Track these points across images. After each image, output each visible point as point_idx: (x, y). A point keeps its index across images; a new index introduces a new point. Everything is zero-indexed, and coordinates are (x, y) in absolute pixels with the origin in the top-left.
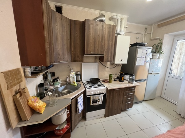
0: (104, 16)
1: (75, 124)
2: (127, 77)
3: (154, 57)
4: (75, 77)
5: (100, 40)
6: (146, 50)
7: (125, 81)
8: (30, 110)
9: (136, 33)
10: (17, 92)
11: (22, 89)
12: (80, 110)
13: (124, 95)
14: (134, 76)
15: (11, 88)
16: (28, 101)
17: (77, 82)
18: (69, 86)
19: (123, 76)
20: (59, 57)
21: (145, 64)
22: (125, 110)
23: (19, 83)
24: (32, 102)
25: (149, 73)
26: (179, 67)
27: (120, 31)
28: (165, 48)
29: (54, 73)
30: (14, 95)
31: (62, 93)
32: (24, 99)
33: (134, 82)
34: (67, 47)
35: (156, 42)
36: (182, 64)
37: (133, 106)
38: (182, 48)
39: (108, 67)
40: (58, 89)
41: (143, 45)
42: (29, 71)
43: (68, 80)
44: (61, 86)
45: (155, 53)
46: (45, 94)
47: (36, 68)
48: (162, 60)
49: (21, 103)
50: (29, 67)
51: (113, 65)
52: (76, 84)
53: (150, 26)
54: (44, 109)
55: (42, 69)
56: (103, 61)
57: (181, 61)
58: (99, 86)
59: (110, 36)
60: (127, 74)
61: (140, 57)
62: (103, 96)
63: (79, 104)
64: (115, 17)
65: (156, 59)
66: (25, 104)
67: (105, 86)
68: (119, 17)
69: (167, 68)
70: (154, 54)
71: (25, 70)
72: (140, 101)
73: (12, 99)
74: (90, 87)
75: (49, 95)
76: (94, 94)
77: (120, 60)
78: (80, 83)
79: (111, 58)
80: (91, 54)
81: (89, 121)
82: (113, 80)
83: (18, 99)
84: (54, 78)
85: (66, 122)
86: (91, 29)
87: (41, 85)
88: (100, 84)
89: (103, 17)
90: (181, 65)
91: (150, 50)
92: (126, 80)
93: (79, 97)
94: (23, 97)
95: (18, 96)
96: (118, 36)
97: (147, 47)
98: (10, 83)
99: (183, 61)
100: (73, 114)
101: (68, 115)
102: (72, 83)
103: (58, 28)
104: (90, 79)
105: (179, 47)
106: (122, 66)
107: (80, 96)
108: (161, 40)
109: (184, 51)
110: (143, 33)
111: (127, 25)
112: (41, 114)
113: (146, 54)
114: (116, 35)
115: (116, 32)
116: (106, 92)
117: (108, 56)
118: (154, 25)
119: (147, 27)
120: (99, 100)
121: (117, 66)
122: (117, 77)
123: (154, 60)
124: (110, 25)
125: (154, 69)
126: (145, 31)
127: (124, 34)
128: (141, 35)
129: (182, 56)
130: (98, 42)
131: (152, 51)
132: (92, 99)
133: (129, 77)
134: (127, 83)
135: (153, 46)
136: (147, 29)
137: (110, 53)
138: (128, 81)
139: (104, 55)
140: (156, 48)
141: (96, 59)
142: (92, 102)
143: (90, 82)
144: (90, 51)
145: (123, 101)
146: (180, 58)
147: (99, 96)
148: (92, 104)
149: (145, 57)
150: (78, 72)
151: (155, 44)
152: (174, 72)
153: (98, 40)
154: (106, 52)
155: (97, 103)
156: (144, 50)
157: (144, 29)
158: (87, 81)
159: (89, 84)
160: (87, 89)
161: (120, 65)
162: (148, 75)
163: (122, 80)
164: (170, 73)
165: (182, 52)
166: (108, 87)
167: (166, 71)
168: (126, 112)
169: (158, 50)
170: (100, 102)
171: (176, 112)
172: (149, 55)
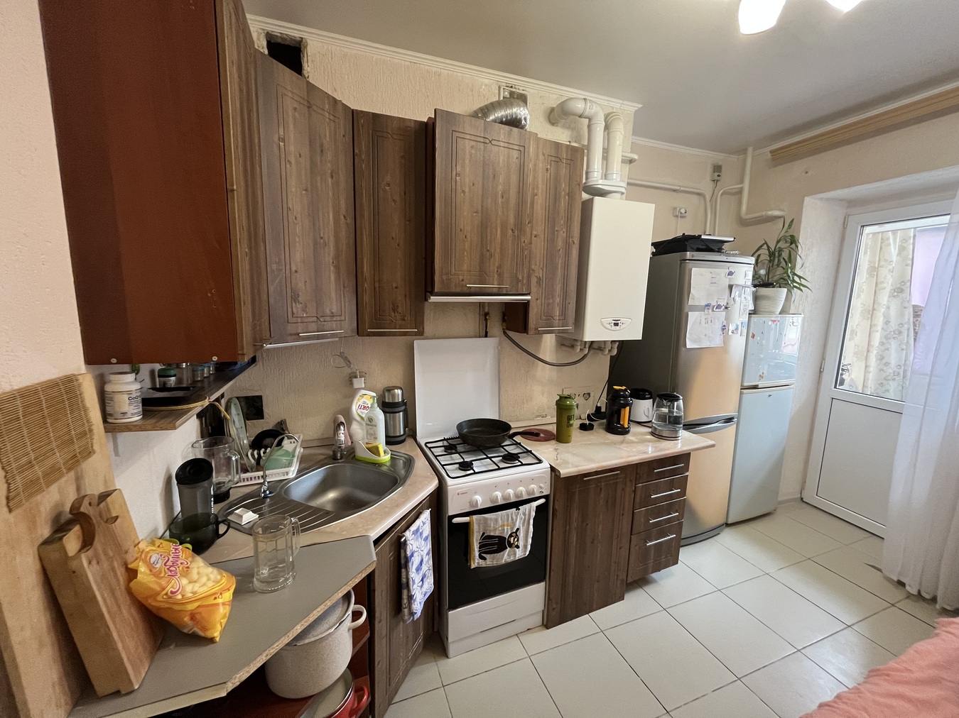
0: (523, 99)
1: (393, 685)
2: (644, 408)
3: (764, 304)
4: (380, 416)
5: (511, 220)
6: (731, 274)
7: (635, 429)
8: (141, 625)
9: (674, 191)
10: (67, 516)
11: (95, 501)
12: (418, 600)
13: (638, 500)
14: (681, 401)
15: (30, 496)
16: (132, 573)
17: (388, 443)
18: (347, 470)
19: (624, 406)
20: (297, 308)
21: (726, 340)
22: (641, 581)
23: (74, 462)
24: (157, 575)
25: (746, 384)
26: (874, 353)
27: (605, 176)
29: (260, 398)
30: (46, 542)
31: (317, 510)
32: (110, 560)
33: (683, 434)
34: (337, 257)
35: (772, 234)
36: (886, 338)
37: (684, 554)
38: (882, 263)
39: (548, 359)
40: (287, 491)
41: (713, 247)
42: (129, 392)
43: (342, 437)
44: (301, 472)
45: (767, 285)
46: (217, 523)
47: (163, 374)
48: (798, 320)
49: (90, 588)
50: (126, 367)
51: (573, 346)
52: (385, 458)
53: (734, 158)
54: (228, 608)
55: (195, 382)
56: (524, 329)
57: (880, 321)
58: (510, 458)
59: (556, 199)
60: (645, 391)
61: (704, 303)
62: (533, 514)
63: (415, 567)
64: (579, 106)
65: (773, 313)
66: (113, 592)
67: (540, 461)
68: (595, 109)
69: (823, 358)
70: (765, 291)
71: (108, 388)
72: (708, 527)
73: (38, 566)
74: (465, 466)
75: (239, 528)
76: (489, 505)
77: (610, 320)
78: (407, 448)
79: (564, 313)
80: (465, 290)
81: (459, 660)
82: (576, 423)
83: (74, 565)
84: (260, 426)
85: (350, 677)
86: (464, 160)
87: (193, 473)
88: (513, 450)
89: (520, 106)
90: (882, 344)
91: (744, 272)
92: (640, 423)
93: (413, 528)
94: (100, 551)
95: (72, 542)
96: (597, 200)
97: (734, 255)
98: (21, 469)
99: (887, 323)
100: (381, 627)
101: (356, 633)
102: (362, 453)
103: (292, 148)
104: (460, 426)
105: (867, 258)
106: (615, 352)
107: (418, 522)
108: (790, 226)
109: (889, 276)
110: (706, 187)
111: (634, 148)
112: (212, 640)
113: (727, 291)
114: (585, 196)
115: (584, 181)
116: (546, 492)
117: (551, 301)
118: (754, 150)
119: (720, 163)
120: (512, 538)
121: (592, 352)
122: (593, 412)
123: (764, 319)
124: (557, 145)
125: (766, 367)
126: (715, 181)
127: (623, 190)
128: (695, 199)
129: (884, 299)
130: (502, 231)
131: (753, 277)
132: (479, 532)
133: (657, 410)
134: (650, 437)
135: (758, 250)
136: (723, 171)
137: (558, 288)
138: (650, 430)
139: (528, 297)
140: (770, 261)
141: (486, 320)
142: (480, 548)
143: (459, 441)
144: (461, 278)
145: (631, 534)
146: (874, 309)
147: (512, 514)
148: (477, 561)
149: (726, 308)
150: (395, 393)
151: (766, 243)
152: (853, 376)
153: (499, 221)
154: (539, 279)
155: (503, 555)
156: (721, 271)
157: (709, 170)
158: (444, 440)
159: (459, 453)
160: (449, 481)
161: (609, 346)
162: (741, 393)
163: (621, 423)
164: (839, 381)
165: (882, 282)
166: (559, 465)
167: (821, 372)
168: (650, 589)
169: (778, 273)
170: (518, 547)
171: (880, 570)
172: (743, 296)
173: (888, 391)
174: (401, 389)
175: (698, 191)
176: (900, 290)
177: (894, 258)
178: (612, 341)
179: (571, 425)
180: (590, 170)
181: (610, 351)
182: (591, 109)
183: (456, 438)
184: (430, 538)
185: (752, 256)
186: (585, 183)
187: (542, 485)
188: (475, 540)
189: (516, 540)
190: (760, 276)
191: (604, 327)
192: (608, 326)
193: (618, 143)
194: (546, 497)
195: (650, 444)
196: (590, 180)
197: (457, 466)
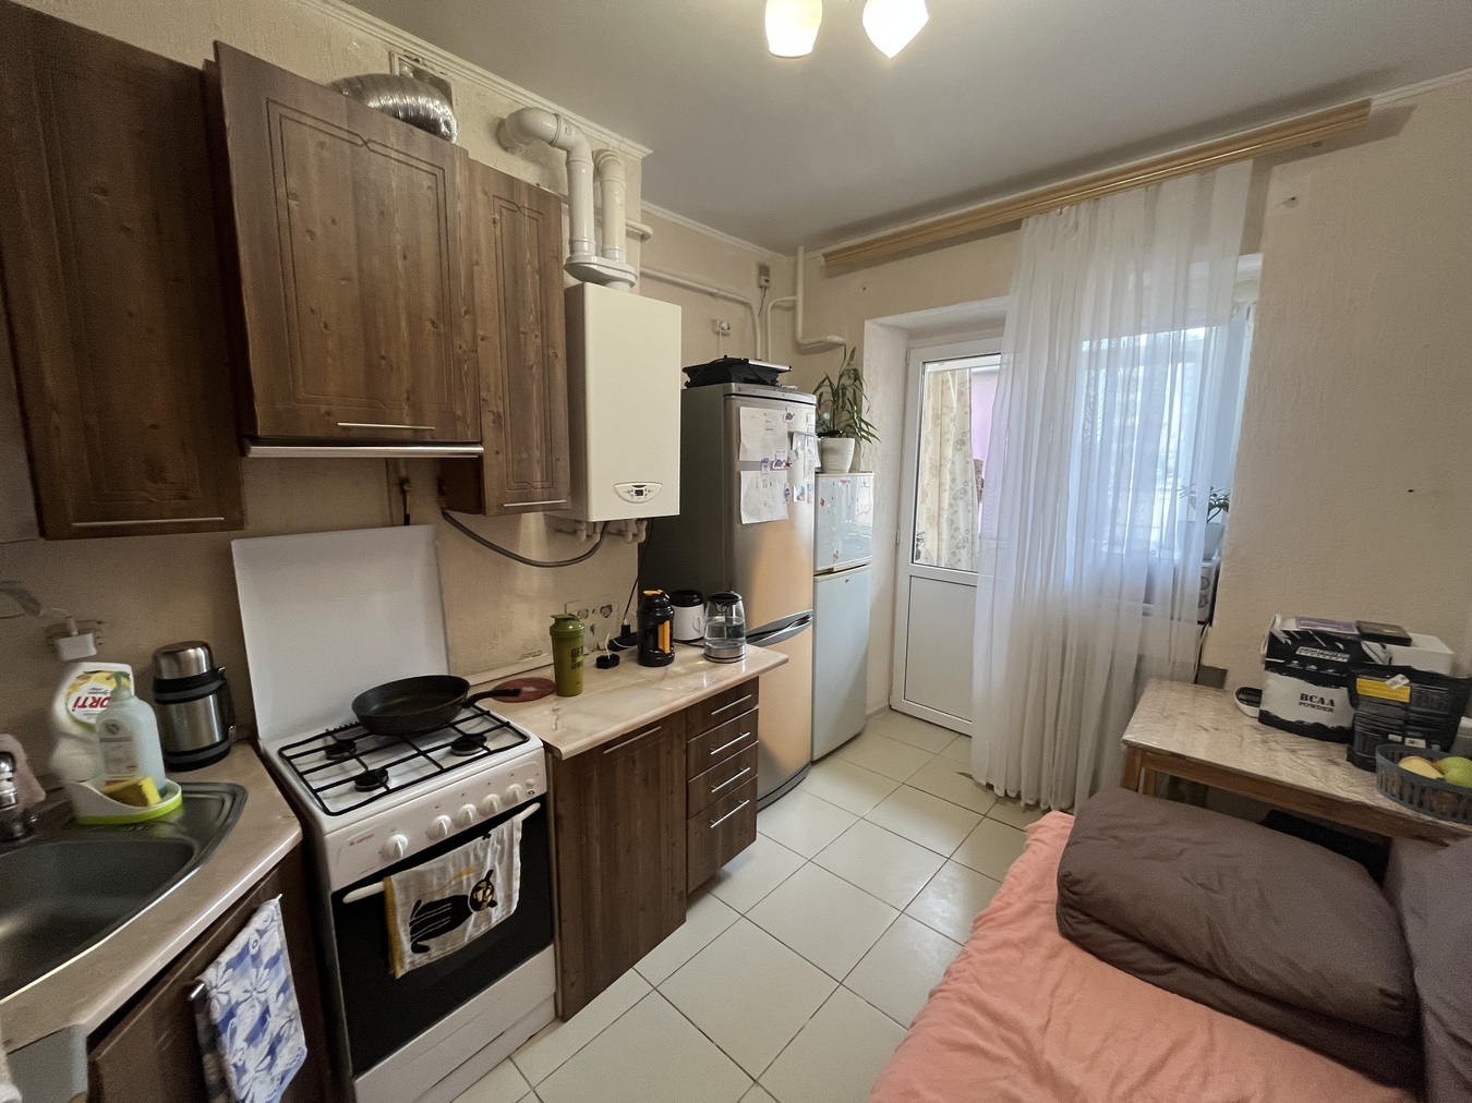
0: (443, 89)
2: (693, 619)
3: (831, 459)
6: (789, 417)
7: (683, 654)
13: (692, 763)
14: (740, 604)
17: (172, 769)
19: (662, 620)
21: (791, 509)
25: (819, 568)
26: (945, 515)
27: (602, 251)
28: (877, 404)
35: (833, 365)
36: (955, 499)
38: (945, 410)
39: (534, 557)
41: (766, 377)
45: (833, 434)
48: (869, 479)
51: (574, 532)
52: (166, 806)
57: (947, 478)
59: (517, 275)
60: (691, 593)
61: (759, 458)
62: (518, 835)
65: (842, 471)
67: (525, 739)
68: (576, 137)
70: (831, 442)
72: (790, 773)
76: (425, 847)
77: (629, 486)
79: (549, 477)
86: (303, 168)
88: (473, 727)
90: (951, 505)
91: (806, 416)
92: (688, 643)
93: (230, 953)
96: (591, 289)
97: (791, 391)
99: (953, 480)
102: (95, 808)
106: (643, 538)
107: (244, 937)
108: (852, 357)
109: (951, 426)
113: (787, 441)
114: (572, 281)
115: (567, 254)
116: (540, 791)
117: (525, 455)
118: (806, 251)
119: (767, 264)
120: (481, 892)
121: (607, 539)
122: (619, 635)
123: (832, 480)
124: (511, 182)
125: (840, 542)
126: (763, 288)
127: (632, 279)
128: (739, 308)
129: (949, 451)
130: (410, 322)
131: (817, 423)
132: (407, 903)
133: (709, 621)
134: (703, 662)
135: (819, 387)
136: (771, 274)
137: (536, 434)
138: (702, 651)
139: (480, 449)
140: (834, 402)
141: (403, 492)
142: (412, 933)
143: (361, 730)
144: (324, 408)
145: (687, 819)
146: (941, 465)
147: (475, 848)
148: (408, 960)
149: (788, 465)
150: (188, 656)
151: (827, 377)
152: (928, 547)
153: (402, 302)
154: (498, 418)
155: (465, 929)
156: (777, 413)
157: (754, 272)
158: (328, 733)
159: (357, 757)
160: (327, 823)
161: (633, 529)
162: (815, 581)
163: (660, 647)
164: (916, 555)
165: (946, 433)
166: (559, 738)
167: (897, 544)
168: (723, 891)
169: (844, 418)
170: (493, 904)
171: (970, 776)
172: (806, 448)
173: (960, 560)
174: (204, 645)
175: (745, 300)
176: (962, 442)
177: (955, 405)
178: (639, 519)
179: (579, 664)
180: (577, 237)
181: (635, 535)
182: (569, 136)
183: (352, 726)
184: (285, 956)
185: (814, 394)
186: (570, 259)
187: (531, 781)
188: (399, 921)
189: (488, 891)
190: (824, 422)
191: (621, 497)
192: (628, 497)
193: (618, 200)
194: (541, 799)
195: (704, 673)
196: (577, 254)
197: (353, 783)
